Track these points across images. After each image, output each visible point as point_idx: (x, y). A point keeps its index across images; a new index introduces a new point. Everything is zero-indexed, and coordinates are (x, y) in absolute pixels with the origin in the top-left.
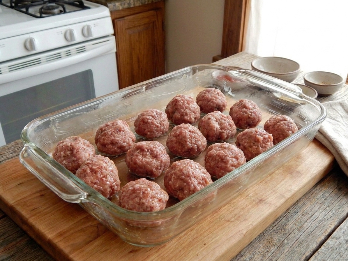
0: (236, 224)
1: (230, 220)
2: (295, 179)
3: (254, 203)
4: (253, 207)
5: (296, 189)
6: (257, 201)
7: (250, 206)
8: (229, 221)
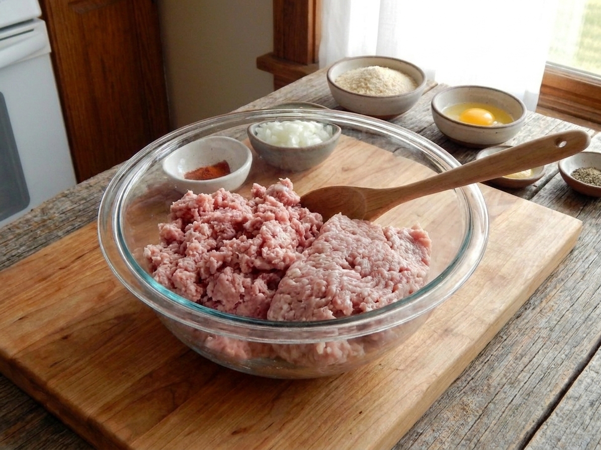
0: (409, 375)
1: (399, 367)
2: (498, 290)
3: (436, 335)
4: (433, 343)
5: (502, 307)
6: (440, 331)
7: (429, 342)
8: (397, 369)
